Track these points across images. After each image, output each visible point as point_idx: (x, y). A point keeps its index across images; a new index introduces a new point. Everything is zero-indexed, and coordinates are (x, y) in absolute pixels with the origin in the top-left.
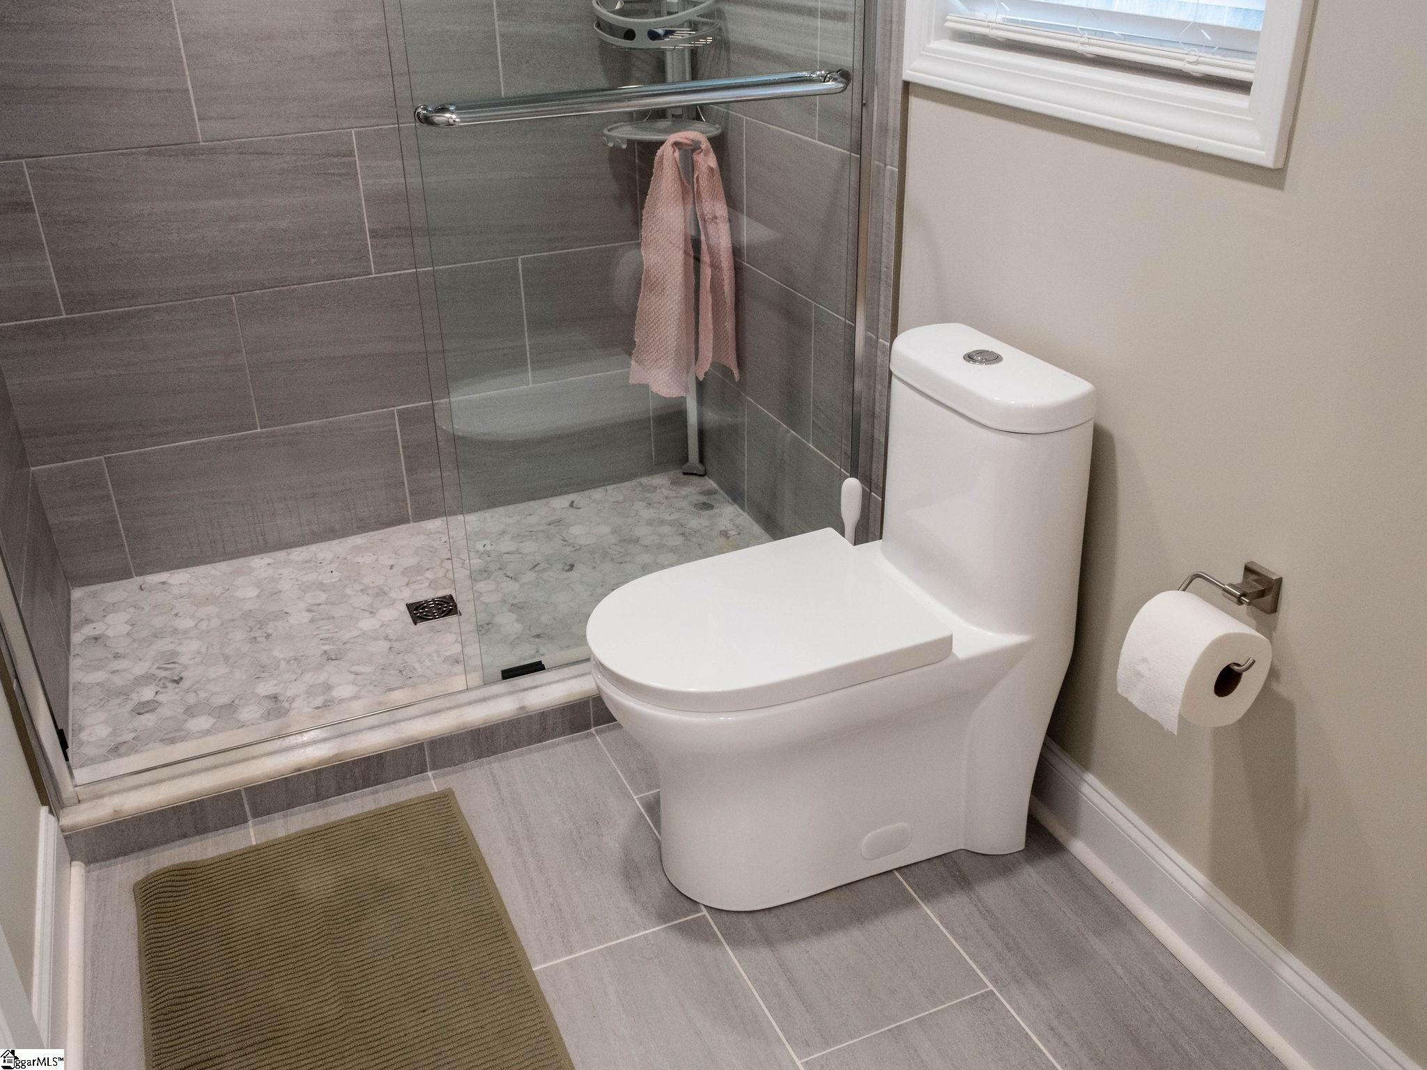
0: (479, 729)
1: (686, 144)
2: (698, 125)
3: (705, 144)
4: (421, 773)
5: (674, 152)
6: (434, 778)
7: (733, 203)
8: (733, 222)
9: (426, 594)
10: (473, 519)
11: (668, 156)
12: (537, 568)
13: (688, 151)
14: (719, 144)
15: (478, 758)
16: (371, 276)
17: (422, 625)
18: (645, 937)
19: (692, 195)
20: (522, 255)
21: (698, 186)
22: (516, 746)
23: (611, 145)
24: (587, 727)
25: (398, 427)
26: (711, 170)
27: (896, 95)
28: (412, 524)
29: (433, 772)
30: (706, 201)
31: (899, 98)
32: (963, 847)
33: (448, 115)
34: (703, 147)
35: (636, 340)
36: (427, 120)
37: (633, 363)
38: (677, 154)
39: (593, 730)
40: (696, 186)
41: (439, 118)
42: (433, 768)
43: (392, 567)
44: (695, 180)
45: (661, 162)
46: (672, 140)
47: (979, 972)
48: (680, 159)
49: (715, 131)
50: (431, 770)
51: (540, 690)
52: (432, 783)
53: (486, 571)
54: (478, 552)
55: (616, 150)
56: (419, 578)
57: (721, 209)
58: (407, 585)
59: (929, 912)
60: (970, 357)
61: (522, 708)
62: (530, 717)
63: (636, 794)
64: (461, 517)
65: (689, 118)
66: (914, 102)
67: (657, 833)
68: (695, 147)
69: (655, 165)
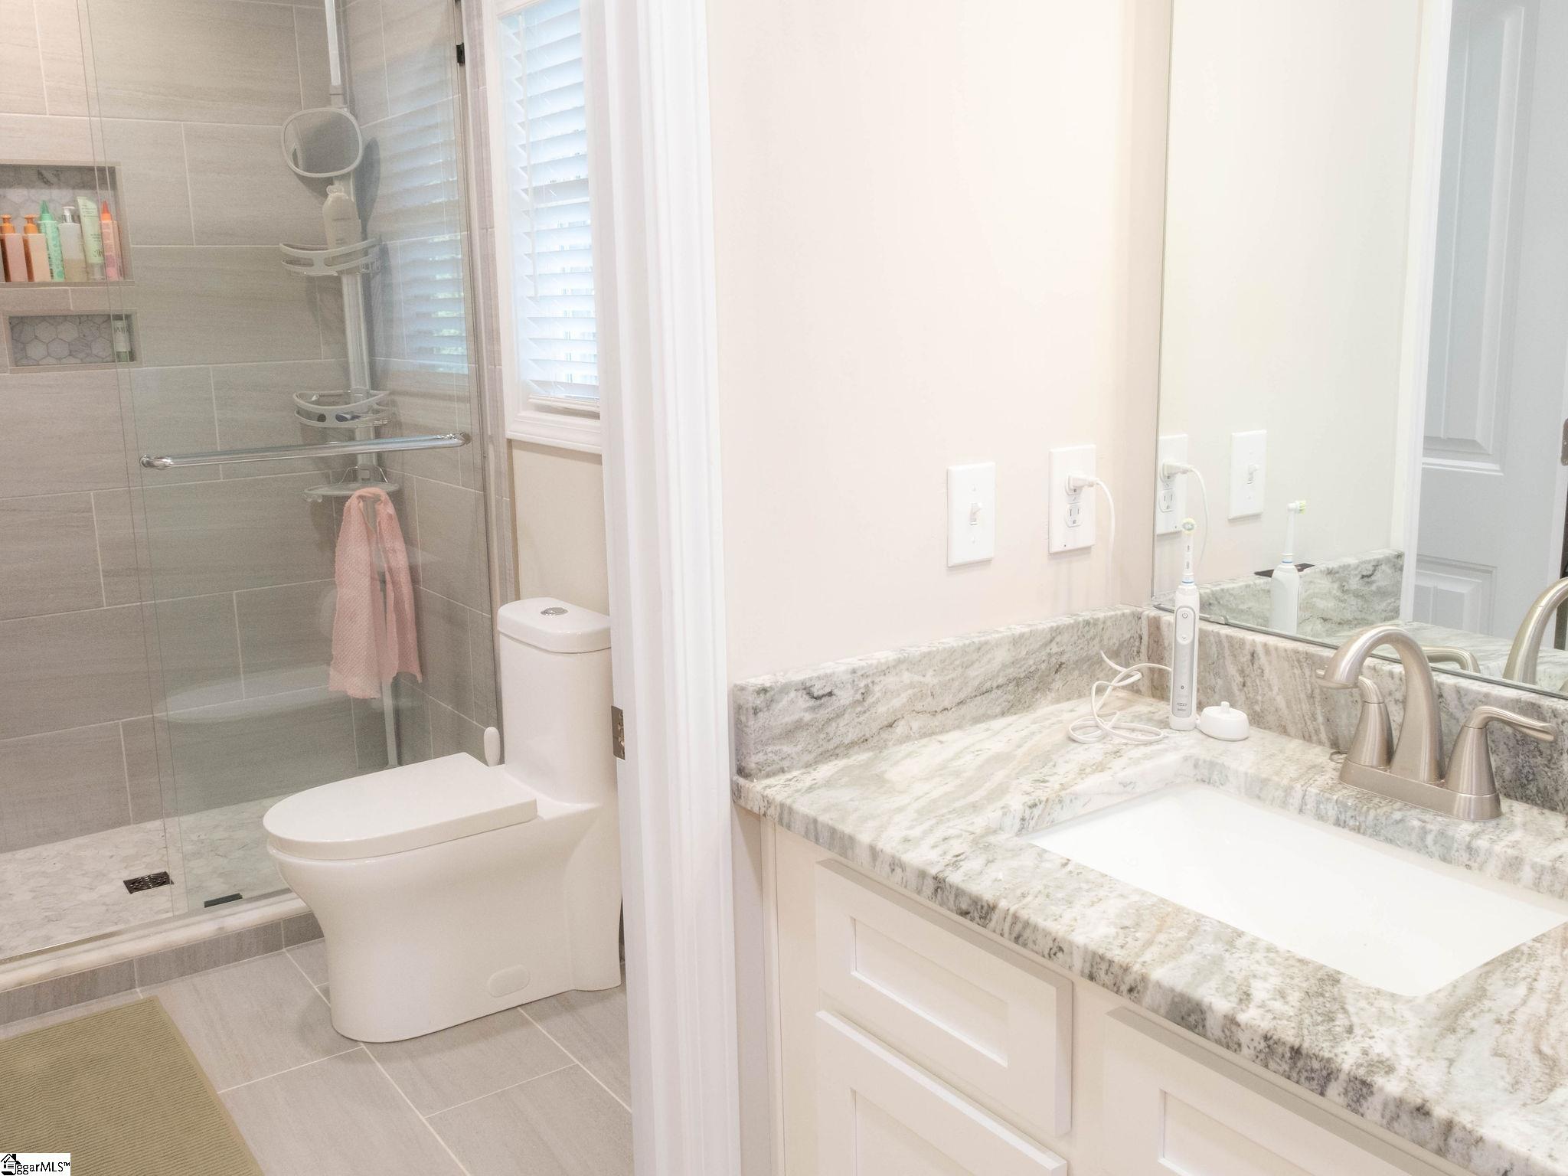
0: (183, 948)
1: (369, 497)
2: (382, 485)
3: (384, 497)
4: (130, 989)
5: (359, 502)
6: (141, 992)
7: (409, 541)
8: (410, 554)
9: (140, 872)
10: (188, 820)
11: (353, 506)
12: (245, 848)
13: (371, 502)
14: (398, 498)
15: (182, 976)
16: (102, 608)
17: (137, 894)
18: (313, 1065)
19: (375, 536)
20: (237, 590)
21: (380, 529)
22: (216, 964)
23: (310, 500)
24: (279, 947)
25: (122, 737)
26: (390, 516)
27: (504, 450)
28: (132, 826)
29: (141, 988)
30: (387, 539)
31: (506, 451)
32: (573, 987)
33: (164, 460)
34: (383, 499)
35: (333, 653)
36: (149, 465)
37: (332, 672)
38: (361, 504)
39: (284, 950)
40: (378, 529)
41: (157, 463)
42: (142, 985)
43: (112, 857)
44: (377, 524)
45: (349, 511)
46: (356, 496)
47: (570, 1055)
48: (364, 507)
49: (393, 488)
50: (139, 987)
51: (237, 916)
52: (140, 994)
53: (198, 853)
54: (192, 841)
55: (315, 503)
56: (138, 862)
57: (399, 545)
58: (125, 868)
59: (539, 1027)
60: (545, 612)
61: (221, 929)
62: (227, 938)
63: (316, 984)
64: (176, 819)
65: (376, 481)
66: (516, 453)
67: (326, 1001)
68: (376, 499)
69: (344, 514)
